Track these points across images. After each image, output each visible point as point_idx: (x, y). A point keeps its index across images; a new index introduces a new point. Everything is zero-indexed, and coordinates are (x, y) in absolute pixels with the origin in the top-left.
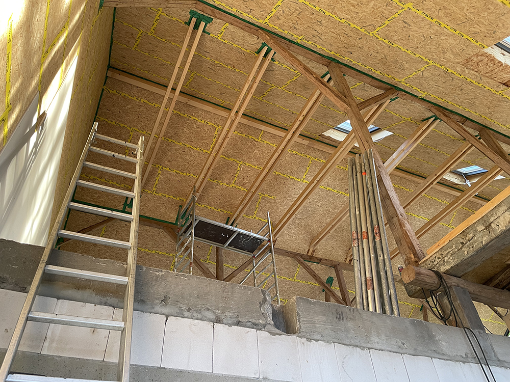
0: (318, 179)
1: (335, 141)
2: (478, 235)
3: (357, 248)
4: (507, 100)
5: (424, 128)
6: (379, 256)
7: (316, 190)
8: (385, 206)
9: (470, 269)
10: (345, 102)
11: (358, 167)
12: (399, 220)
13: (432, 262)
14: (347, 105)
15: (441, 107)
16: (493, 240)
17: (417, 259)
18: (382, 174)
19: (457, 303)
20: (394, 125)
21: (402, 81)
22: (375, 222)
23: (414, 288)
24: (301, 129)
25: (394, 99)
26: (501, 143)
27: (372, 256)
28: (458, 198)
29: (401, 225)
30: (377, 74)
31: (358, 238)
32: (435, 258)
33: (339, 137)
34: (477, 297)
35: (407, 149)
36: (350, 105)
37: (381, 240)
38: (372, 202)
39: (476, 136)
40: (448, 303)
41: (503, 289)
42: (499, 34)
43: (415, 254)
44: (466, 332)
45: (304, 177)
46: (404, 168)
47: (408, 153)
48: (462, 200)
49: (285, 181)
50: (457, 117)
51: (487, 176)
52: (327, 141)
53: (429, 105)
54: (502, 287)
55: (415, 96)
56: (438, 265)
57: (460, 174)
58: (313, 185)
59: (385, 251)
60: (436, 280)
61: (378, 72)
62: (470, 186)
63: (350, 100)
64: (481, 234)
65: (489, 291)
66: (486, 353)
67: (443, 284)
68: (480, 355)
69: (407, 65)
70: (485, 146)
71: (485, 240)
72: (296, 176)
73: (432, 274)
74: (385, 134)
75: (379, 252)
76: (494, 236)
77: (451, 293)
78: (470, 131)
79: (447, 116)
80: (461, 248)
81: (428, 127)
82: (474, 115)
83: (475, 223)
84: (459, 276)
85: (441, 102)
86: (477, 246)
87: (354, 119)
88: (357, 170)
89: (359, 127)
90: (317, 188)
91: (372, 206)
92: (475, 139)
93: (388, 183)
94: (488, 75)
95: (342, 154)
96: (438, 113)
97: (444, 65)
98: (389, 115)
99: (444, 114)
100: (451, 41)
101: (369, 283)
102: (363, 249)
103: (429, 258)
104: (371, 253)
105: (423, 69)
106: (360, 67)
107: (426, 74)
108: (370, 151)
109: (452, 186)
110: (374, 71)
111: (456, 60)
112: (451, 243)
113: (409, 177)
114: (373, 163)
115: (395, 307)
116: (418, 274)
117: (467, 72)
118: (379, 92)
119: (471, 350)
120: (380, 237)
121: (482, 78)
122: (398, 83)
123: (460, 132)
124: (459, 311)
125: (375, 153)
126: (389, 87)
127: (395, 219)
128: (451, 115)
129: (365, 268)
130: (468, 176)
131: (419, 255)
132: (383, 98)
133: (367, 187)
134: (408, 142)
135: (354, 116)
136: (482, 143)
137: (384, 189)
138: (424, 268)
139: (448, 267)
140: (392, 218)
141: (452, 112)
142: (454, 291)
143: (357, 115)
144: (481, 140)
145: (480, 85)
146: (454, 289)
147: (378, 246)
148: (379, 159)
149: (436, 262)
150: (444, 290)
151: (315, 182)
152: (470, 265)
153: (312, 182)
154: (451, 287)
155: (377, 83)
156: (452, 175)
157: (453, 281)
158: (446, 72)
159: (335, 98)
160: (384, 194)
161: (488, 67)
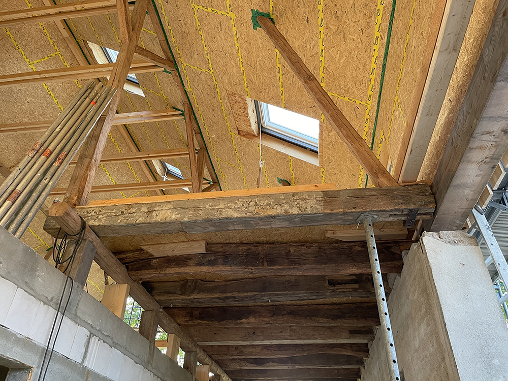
0: (47, 75)
1: (93, 58)
2: (139, 214)
3: (30, 158)
4: (231, 142)
5: (169, 114)
6: (45, 178)
7: (36, 84)
8: (88, 143)
9: (112, 235)
10: (129, 33)
11: (93, 94)
12: (90, 162)
13: (88, 213)
14: (129, 37)
15: (193, 109)
16: (146, 223)
17: (77, 203)
18: (109, 117)
19: (79, 255)
20: (151, 91)
21: (183, 65)
22: (66, 149)
23: (53, 224)
24: (71, 16)
25: (167, 72)
26: (206, 167)
27: (39, 174)
28: (149, 183)
29: (88, 168)
30: (172, 40)
31: (38, 151)
32: (93, 210)
33: (100, 59)
34: (100, 259)
35: (145, 118)
36: (130, 40)
37: (59, 167)
38: (79, 131)
39: (196, 150)
40: (72, 251)
41: (123, 264)
42: (261, 96)
43: (79, 198)
44: (67, 281)
45: (35, 62)
46: (131, 131)
47: (143, 122)
48: (150, 186)
49: (11, 48)
50: (196, 126)
51: (180, 182)
52: (86, 51)
53: (187, 100)
54: (124, 262)
55: (183, 84)
56: (90, 218)
57: (165, 167)
58: (38, 76)
59: (54, 178)
60: (78, 228)
61: (174, 40)
62: (164, 180)
63: (135, 36)
64: (141, 214)
65: (112, 260)
66: (70, 304)
67: (81, 234)
68: (63, 304)
69: (196, 56)
70: (195, 160)
71: (141, 220)
72: (27, 53)
73: (79, 221)
74: (138, 92)
75: (48, 175)
76: (148, 221)
77: (81, 245)
78: (196, 143)
79: (190, 119)
80: (119, 216)
81: (173, 115)
82: (206, 135)
83: (143, 204)
84: (100, 236)
85: (195, 106)
86: (131, 220)
87: (124, 54)
88: (91, 95)
89: (122, 64)
90: (40, 82)
91: (77, 134)
92: (194, 151)
93: (107, 128)
94: (235, 115)
95: (90, 75)
96: (187, 112)
97: (218, 82)
98: (154, 80)
99: (190, 116)
100: (235, 70)
101: (14, 195)
102: (35, 163)
103: (88, 208)
104: (40, 171)
105: (203, 70)
106: (165, 20)
107: (202, 76)
108: (115, 90)
109: (153, 172)
110: (171, 35)
111: (227, 87)
112: (115, 207)
113: (129, 140)
114: (108, 101)
115: (21, 229)
116: (67, 214)
117: (226, 101)
118: (161, 54)
119: (59, 297)
120: (61, 164)
121: (231, 114)
122: (180, 63)
123: (189, 137)
124: (76, 262)
125: (118, 96)
126: (172, 59)
127: (87, 160)
128: (193, 121)
129: (21, 180)
130: (169, 173)
131: (82, 201)
132: (160, 63)
133: (86, 116)
134: (150, 114)
135: (126, 51)
136: (195, 157)
137: (100, 129)
138: (77, 213)
139: (96, 223)
140: (86, 156)
141: (196, 119)
142: (84, 245)
143: (129, 53)
144: (197, 155)
145: (226, 118)
146: (86, 243)
147: (52, 170)
148: (117, 103)
149: (91, 215)
150: (77, 239)
151: (42, 76)
152: (114, 232)
153: (39, 73)
154: (85, 240)
155: (166, 47)
156: (159, 164)
157: (91, 236)
158: (215, 88)
159: (124, 21)
160: (96, 133)
161: (239, 110)
